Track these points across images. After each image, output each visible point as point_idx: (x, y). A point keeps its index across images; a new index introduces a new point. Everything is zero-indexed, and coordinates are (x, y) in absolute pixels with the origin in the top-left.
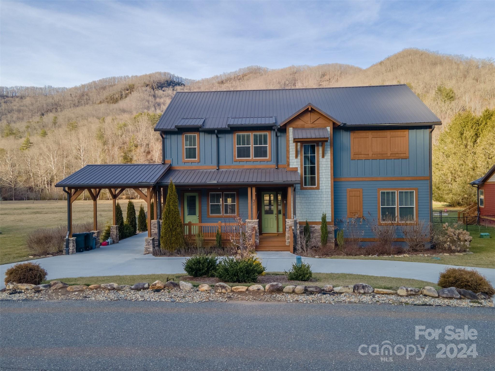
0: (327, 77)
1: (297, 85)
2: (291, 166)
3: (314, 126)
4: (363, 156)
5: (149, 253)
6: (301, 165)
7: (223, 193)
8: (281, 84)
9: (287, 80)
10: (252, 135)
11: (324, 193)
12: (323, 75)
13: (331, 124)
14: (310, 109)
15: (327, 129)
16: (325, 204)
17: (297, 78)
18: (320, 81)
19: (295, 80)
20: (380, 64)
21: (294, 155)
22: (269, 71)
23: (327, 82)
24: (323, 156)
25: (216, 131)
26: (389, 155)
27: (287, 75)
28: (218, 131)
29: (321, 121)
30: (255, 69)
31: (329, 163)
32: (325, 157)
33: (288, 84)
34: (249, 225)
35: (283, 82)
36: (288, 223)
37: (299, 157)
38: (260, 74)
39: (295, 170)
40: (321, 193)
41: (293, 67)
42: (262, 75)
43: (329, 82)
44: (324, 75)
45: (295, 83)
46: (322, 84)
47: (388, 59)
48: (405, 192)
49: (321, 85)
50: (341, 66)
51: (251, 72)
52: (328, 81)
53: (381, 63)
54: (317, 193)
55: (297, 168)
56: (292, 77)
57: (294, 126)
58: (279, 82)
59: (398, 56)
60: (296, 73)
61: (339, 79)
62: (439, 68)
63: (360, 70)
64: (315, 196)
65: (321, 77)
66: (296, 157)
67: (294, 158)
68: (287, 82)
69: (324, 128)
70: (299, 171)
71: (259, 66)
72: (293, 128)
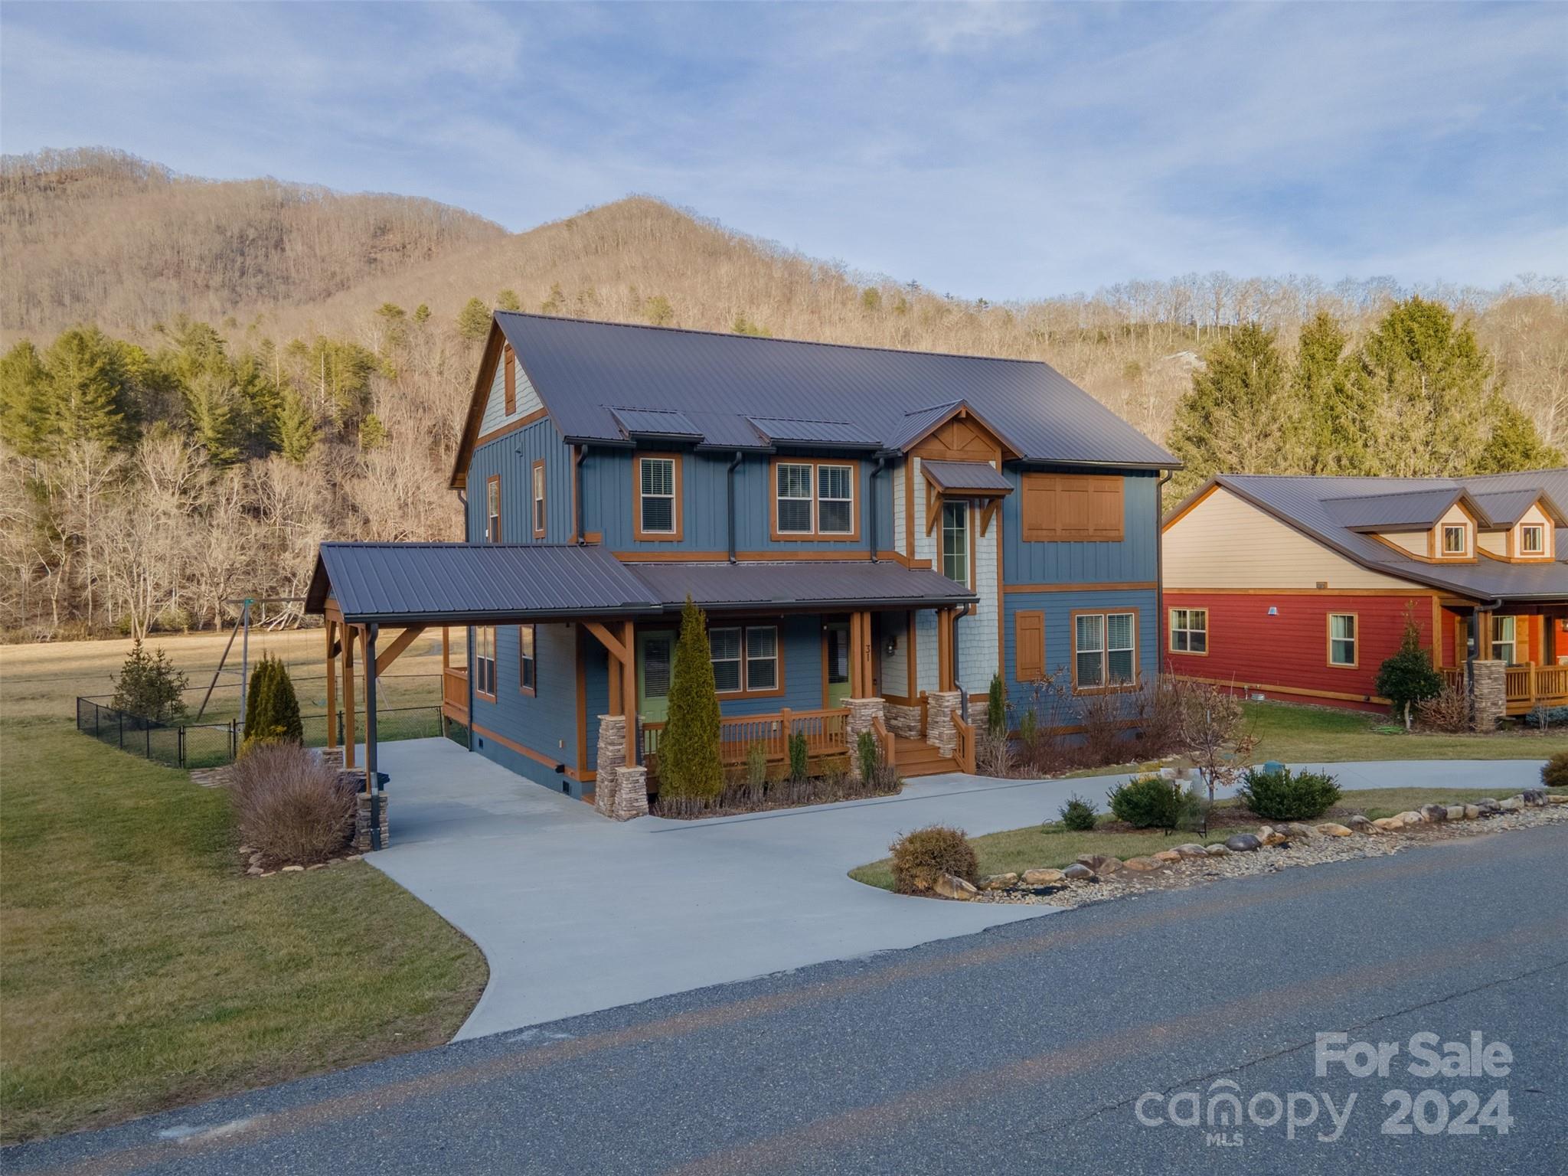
0: (394, 238)
1: (287, 247)
2: (917, 557)
3: (965, 457)
4: (1044, 533)
5: (637, 815)
6: (939, 554)
7: (744, 631)
8: (229, 234)
9: (249, 225)
10: (814, 469)
11: (986, 623)
12: (380, 228)
13: (999, 454)
14: (964, 415)
15: (990, 465)
16: (986, 651)
17: (286, 224)
18: (373, 247)
19: (281, 230)
20: (567, 225)
21: (924, 529)
22: (174, 180)
23: (395, 255)
24: (983, 534)
25: (739, 455)
26: (1091, 532)
27: (247, 205)
28: (744, 455)
29: (978, 446)
30: (113, 160)
31: (995, 549)
32: (986, 535)
33: (253, 240)
34: (864, 712)
35: (236, 231)
36: (948, 701)
37: (934, 534)
38: (135, 182)
39: (925, 566)
40: (978, 624)
41: (273, 184)
42: (144, 189)
43: (401, 254)
44: (382, 230)
45: (282, 240)
46: (379, 256)
47: (589, 214)
48: (1118, 617)
49: (375, 260)
50: (439, 210)
51: (99, 172)
52: (398, 250)
53: (570, 224)
54: (973, 625)
55: (931, 560)
56: (269, 217)
57: (925, 455)
58: (218, 227)
59: (614, 212)
60: (282, 205)
61: (433, 249)
62: (725, 270)
63: (500, 233)
64: (968, 631)
65: (375, 236)
66: (929, 533)
67: (925, 535)
68: (252, 233)
69: (985, 463)
70: (935, 568)
71: (129, 153)
72: (922, 458)
